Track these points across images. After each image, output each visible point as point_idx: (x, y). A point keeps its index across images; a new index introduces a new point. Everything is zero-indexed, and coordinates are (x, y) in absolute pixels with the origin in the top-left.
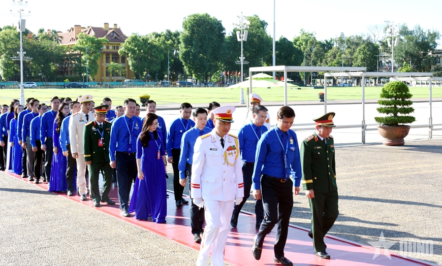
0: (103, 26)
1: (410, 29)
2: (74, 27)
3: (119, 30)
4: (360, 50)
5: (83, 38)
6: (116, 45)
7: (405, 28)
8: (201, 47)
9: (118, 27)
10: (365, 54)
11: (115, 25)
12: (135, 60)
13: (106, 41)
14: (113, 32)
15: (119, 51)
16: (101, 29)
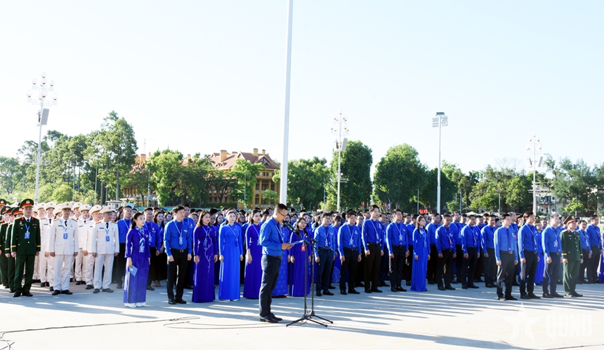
0: (252, 152)
1: (573, 162)
2: (220, 152)
3: (267, 155)
4: (514, 183)
5: (240, 163)
6: (266, 172)
7: (567, 161)
8: (355, 176)
9: (266, 153)
10: (520, 187)
11: (264, 150)
12: (290, 187)
13: (262, 167)
14: (264, 158)
15: (273, 178)
16: (250, 154)
